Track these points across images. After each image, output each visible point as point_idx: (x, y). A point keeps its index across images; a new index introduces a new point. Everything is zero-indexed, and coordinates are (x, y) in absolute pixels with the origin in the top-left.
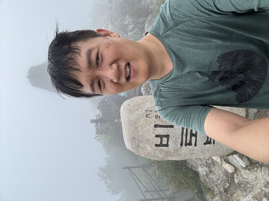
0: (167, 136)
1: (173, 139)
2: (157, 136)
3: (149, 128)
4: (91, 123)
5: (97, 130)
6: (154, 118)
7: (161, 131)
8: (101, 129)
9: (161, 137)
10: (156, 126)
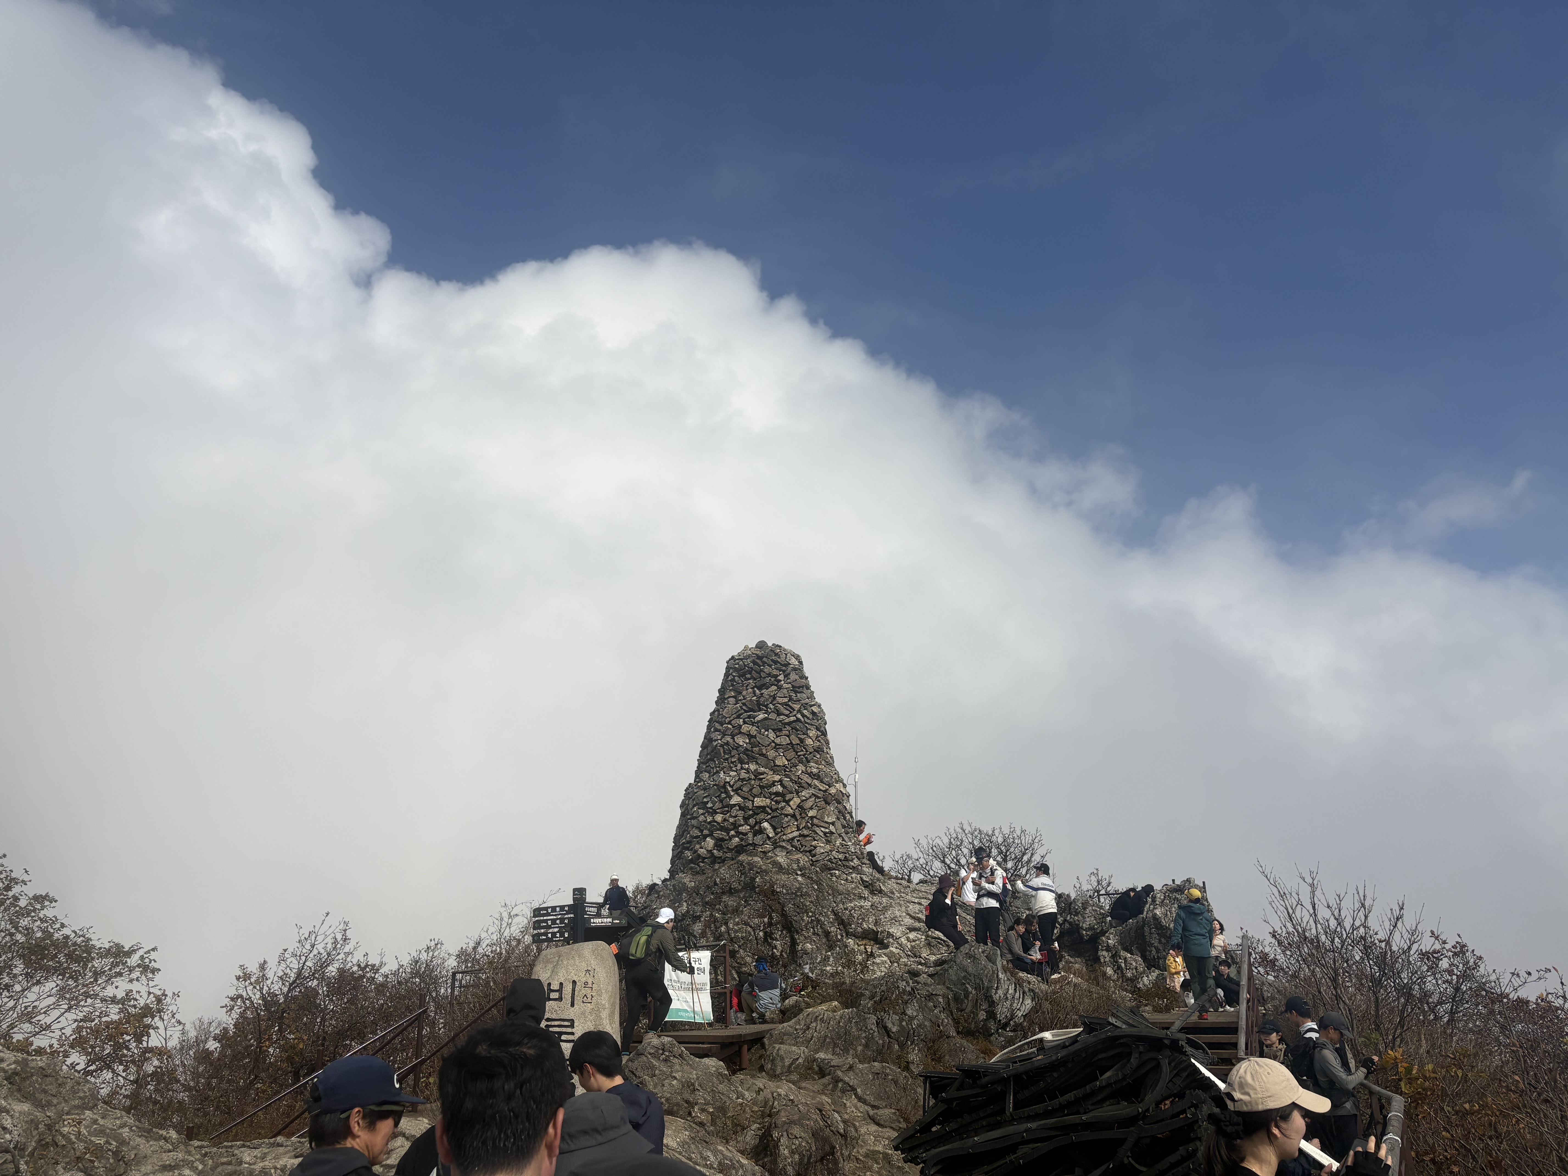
0: (560, 999)
1: (556, 1007)
2: (561, 984)
3: (572, 974)
4: (575, 890)
5: (550, 910)
6: (584, 980)
7: (568, 989)
8: (550, 923)
9: (560, 991)
10: (574, 982)
